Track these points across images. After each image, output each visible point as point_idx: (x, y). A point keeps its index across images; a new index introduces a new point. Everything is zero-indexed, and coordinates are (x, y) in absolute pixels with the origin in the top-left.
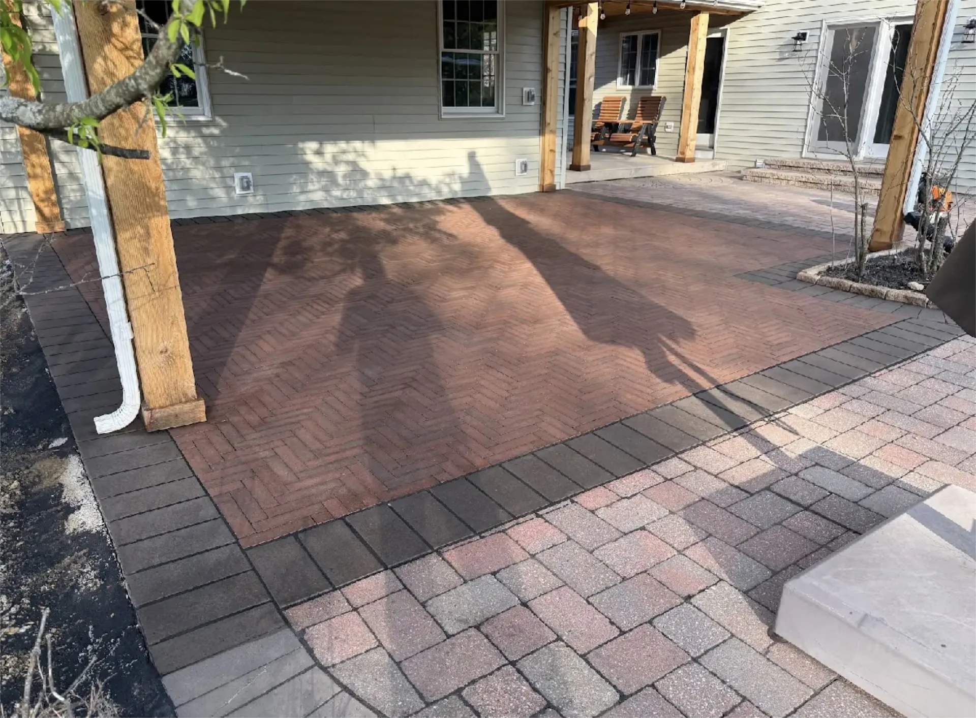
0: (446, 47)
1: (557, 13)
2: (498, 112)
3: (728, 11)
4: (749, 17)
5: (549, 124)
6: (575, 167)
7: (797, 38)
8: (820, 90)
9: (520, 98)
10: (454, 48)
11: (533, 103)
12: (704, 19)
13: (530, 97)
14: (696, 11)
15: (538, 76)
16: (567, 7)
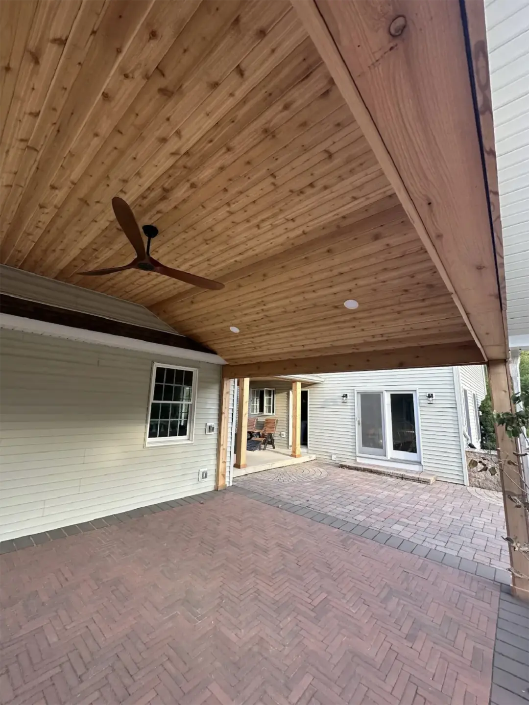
0: (155, 399)
1: (228, 381)
2: (189, 439)
3: (308, 382)
4: (315, 386)
5: (222, 445)
6: (237, 466)
7: (343, 397)
8: (359, 421)
9: (204, 430)
10: (161, 400)
11: (212, 433)
12: (299, 385)
13: (211, 429)
14: (295, 381)
15: (216, 417)
16: (234, 378)
